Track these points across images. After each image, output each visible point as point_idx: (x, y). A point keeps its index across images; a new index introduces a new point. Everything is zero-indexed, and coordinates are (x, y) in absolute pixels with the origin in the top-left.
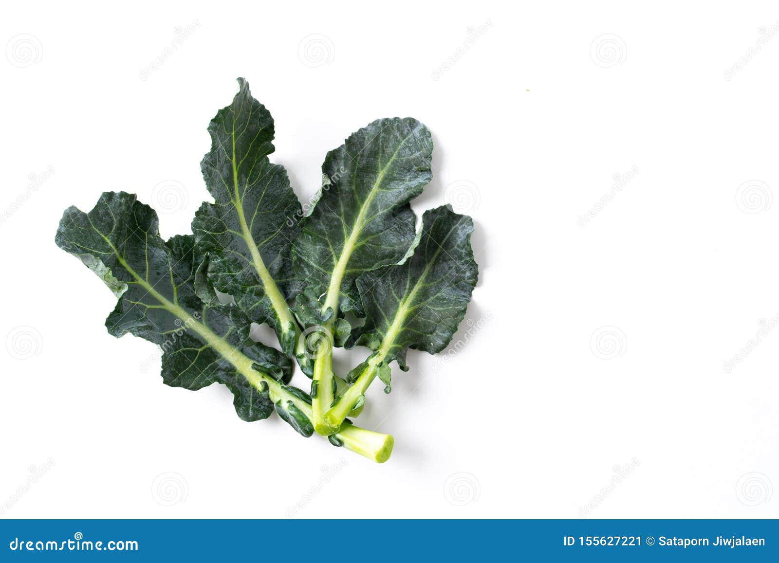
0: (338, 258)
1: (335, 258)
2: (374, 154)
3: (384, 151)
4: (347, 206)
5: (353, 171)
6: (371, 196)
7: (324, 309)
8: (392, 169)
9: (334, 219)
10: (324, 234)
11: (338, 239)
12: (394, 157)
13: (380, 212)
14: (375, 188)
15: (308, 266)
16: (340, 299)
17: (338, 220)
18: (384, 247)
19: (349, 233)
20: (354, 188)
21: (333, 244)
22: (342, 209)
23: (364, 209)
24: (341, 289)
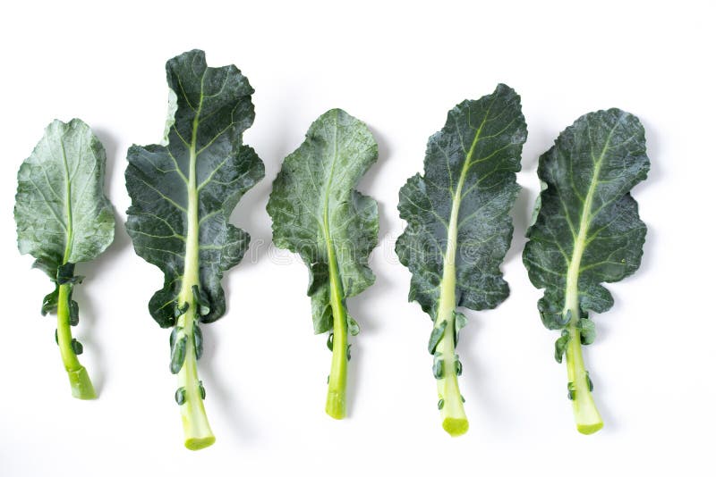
0: (570, 259)
1: (567, 260)
2: (586, 149)
3: (595, 144)
4: (569, 204)
5: (568, 169)
6: (591, 190)
7: (565, 312)
8: (607, 160)
9: (559, 221)
10: (552, 238)
11: (566, 239)
12: (607, 147)
13: (604, 204)
14: (594, 182)
16: (580, 299)
17: (564, 220)
18: (614, 237)
19: (577, 232)
20: (572, 185)
21: (563, 245)
22: (566, 209)
23: (588, 204)
24: (579, 288)
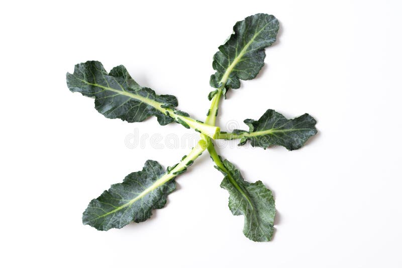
15: (218, 65)
